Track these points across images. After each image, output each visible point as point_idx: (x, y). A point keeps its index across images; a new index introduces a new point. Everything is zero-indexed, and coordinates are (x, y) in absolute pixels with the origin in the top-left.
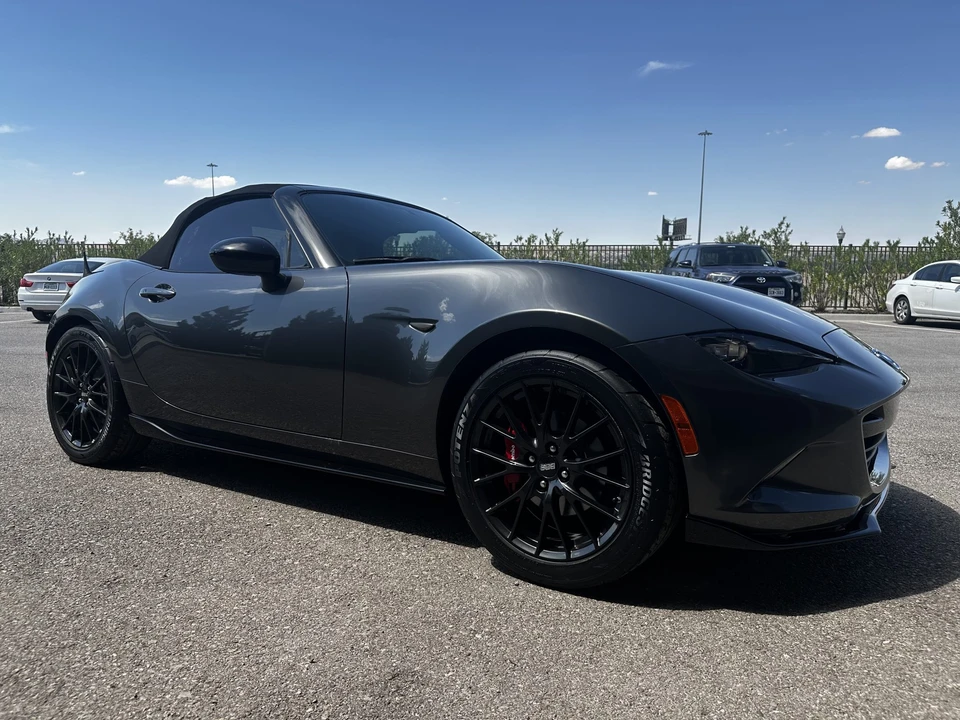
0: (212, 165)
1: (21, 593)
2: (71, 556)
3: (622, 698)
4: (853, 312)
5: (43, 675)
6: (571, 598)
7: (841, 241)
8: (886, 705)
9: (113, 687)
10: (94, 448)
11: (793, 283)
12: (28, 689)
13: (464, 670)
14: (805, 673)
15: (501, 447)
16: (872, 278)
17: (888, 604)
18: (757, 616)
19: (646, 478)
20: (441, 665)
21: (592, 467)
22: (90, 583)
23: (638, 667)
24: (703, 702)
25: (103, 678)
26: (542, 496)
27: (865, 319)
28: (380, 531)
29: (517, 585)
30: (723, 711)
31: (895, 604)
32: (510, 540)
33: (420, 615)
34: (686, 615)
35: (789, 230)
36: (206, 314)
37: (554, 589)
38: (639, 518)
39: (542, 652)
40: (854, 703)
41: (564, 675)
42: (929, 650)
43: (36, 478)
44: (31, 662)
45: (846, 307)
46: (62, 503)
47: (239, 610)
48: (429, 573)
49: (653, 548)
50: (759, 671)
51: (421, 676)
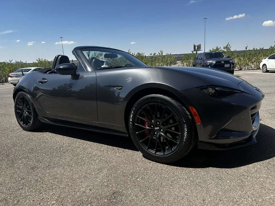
0: (61, 37)
1: (8, 172)
2: (23, 160)
3: (180, 197)
4: (250, 70)
5: (14, 198)
6: (166, 166)
7: (246, 48)
8: (258, 196)
9: (33, 201)
10: (29, 126)
11: (232, 63)
12: (9, 203)
13: (134, 190)
14: (234, 187)
15: (143, 123)
16: (256, 59)
17: (259, 163)
18: (220, 169)
19: (185, 131)
20: (127, 189)
21: (170, 128)
22: (27, 168)
23: (185, 187)
24: (203, 197)
25: (30, 198)
26: (156, 137)
27: (254, 71)
28: (111, 147)
29: (150, 162)
30: (209, 200)
31: (261, 163)
32: (147, 150)
33: (122, 174)
34: (199, 169)
35: (230, 46)
36: (61, 85)
37: (161, 163)
38: (184, 143)
39: (157, 184)
40: (248, 195)
41: (163, 190)
42: (271, 177)
43: (13, 136)
44: (10, 194)
45: (248, 68)
46: (21, 143)
47: (70, 175)
48: (125, 160)
49: (189, 151)
50: (220, 187)
51: (122, 193)
